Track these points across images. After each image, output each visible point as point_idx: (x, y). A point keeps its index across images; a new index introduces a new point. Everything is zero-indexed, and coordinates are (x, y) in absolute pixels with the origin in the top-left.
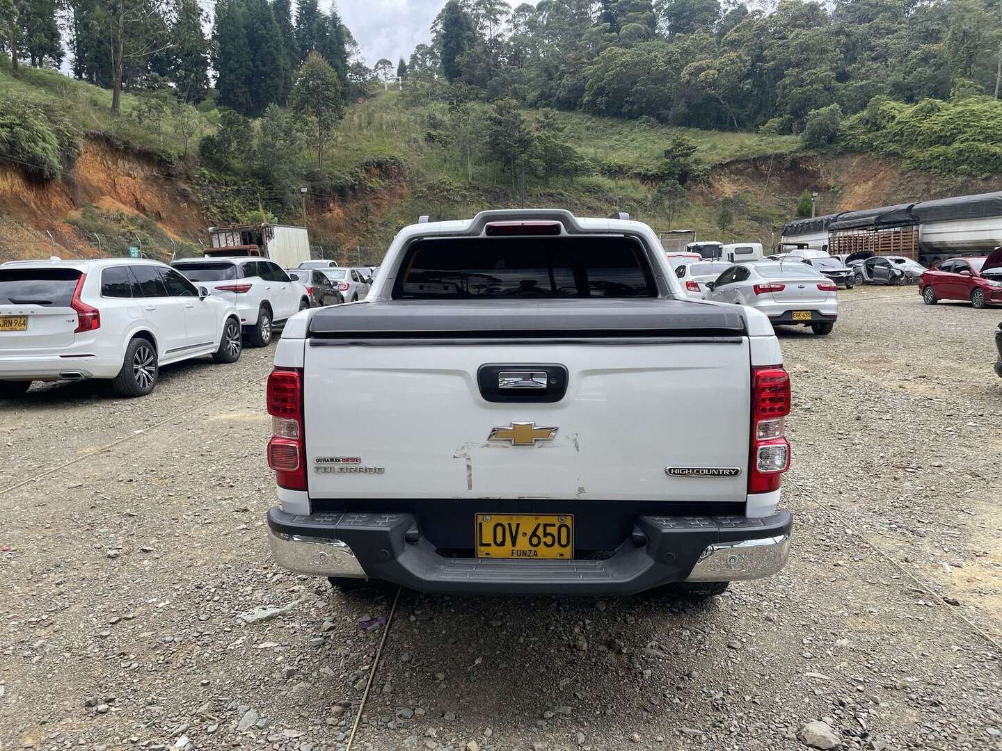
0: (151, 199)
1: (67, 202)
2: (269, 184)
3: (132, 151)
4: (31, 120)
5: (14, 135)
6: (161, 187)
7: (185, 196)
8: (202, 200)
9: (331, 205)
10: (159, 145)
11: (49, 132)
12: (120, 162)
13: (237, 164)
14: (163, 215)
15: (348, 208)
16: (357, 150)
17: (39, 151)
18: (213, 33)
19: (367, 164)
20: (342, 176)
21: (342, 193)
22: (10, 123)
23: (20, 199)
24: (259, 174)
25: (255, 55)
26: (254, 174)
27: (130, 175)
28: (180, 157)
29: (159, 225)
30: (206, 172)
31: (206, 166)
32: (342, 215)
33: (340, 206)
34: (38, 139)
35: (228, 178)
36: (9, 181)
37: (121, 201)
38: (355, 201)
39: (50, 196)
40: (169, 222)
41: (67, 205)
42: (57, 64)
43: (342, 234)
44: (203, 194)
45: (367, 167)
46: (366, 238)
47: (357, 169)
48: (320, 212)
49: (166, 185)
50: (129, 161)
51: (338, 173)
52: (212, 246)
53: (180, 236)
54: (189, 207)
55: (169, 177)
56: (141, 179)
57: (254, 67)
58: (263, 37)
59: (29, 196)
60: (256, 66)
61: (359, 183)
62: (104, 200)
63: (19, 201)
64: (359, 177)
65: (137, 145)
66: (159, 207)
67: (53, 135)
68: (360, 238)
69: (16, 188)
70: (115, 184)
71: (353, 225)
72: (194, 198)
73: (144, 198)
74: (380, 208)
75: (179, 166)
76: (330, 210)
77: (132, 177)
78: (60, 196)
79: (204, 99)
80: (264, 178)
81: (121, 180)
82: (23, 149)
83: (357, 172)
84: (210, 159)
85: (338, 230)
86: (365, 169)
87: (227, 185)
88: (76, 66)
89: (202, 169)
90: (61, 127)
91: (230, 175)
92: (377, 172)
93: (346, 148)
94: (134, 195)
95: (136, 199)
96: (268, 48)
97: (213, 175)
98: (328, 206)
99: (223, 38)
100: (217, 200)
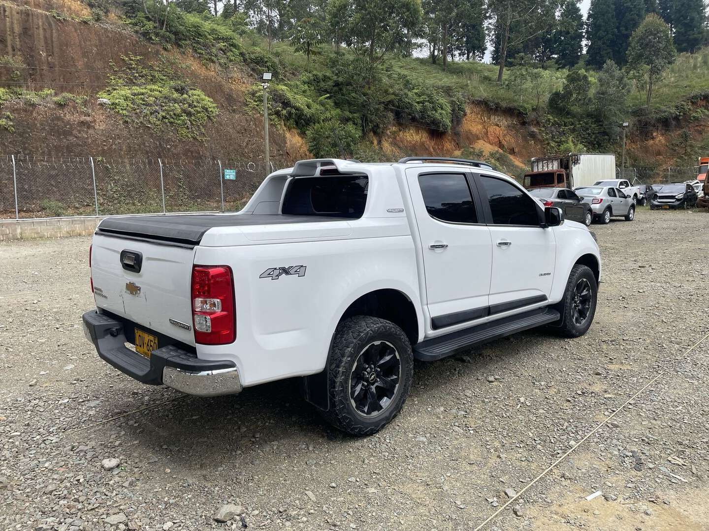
0: (509, 140)
1: (454, 146)
2: (600, 122)
3: (501, 109)
4: (436, 97)
5: (424, 108)
6: (517, 131)
7: (533, 135)
8: (545, 138)
9: (655, 134)
10: (520, 103)
11: (445, 103)
12: (492, 117)
13: (576, 109)
14: (516, 150)
15: (671, 135)
16: (686, 87)
17: (437, 116)
18: (589, 13)
19: (695, 97)
20: (668, 109)
21: (665, 123)
22: (423, 100)
23: (424, 146)
24: (592, 115)
25: (620, 24)
26: (589, 115)
27: (497, 125)
28: (534, 110)
29: (511, 157)
30: (551, 118)
31: (552, 113)
32: (663, 141)
33: (662, 135)
34: (439, 108)
35: (566, 120)
36: (420, 135)
37: (490, 143)
38: (678, 129)
39: (444, 142)
40: (520, 155)
41: (454, 148)
42: (481, 56)
43: (661, 157)
44: (547, 134)
45: (694, 100)
46: (683, 160)
47: (683, 103)
48: (643, 139)
49: (521, 129)
50: (498, 115)
51: (664, 108)
52: (533, 170)
53: (525, 164)
54: (534, 143)
55: (524, 123)
56: (505, 127)
57: (618, 32)
58: (628, 8)
59: (430, 144)
60: (619, 31)
61: (684, 114)
62: (478, 143)
63: (423, 147)
64: (684, 109)
65: (504, 104)
66: (514, 145)
67: (448, 105)
68: (678, 160)
69: (424, 139)
70: (487, 132)
71: (673, 149)
72: (540, 137)
73: (504, 140)
74: (701, 134)
75: (532, 116)
76: (653, 138)
77: (499, 126)
78: (451, 142)
79: (577, 63)
80: (598, 117)
81: (492, 129)
82: (428, 116)
83: (682, 105)
84: (556, 108)
85: (659, 153)
86: (691, 102)
87: (565, 125)
88: (494, 55)
89: (549, 115)
90: (454, 99)
91: (569, 118)
92: (704, 103)
93: (676, 87)
94: (498, 138)
95: (500, 141)
96: (631, 15)
97: (556, 119)
98: (652, 135)
99: (596, 15)
100: (556, 137)
